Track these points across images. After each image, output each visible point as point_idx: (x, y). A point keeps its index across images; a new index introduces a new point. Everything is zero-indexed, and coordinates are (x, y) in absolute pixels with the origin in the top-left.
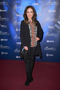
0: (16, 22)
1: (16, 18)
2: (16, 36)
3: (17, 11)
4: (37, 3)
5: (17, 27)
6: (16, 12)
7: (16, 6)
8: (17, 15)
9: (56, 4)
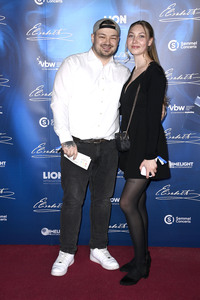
0: (38, 90)
1: (38, 75)
2: (40, 148)
6: (39, 50)
7: (36, 28)
8: (44, 64)
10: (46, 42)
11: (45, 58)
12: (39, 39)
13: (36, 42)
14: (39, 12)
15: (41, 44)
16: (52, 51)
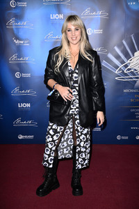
0: (14, 57)
1: (14, 48)
2: (16, 90)
3: (15, 32)
4: (60, 13)
5: (18, 69)
7: (12, 21)
8: (17, 42)
9: (101, 15)
10: (18, 29)
11: (17, 38)
12: (14, 27)
13: (12, 29)
14: (14, 11)
15: (15, 30)
16: (21, 34)
